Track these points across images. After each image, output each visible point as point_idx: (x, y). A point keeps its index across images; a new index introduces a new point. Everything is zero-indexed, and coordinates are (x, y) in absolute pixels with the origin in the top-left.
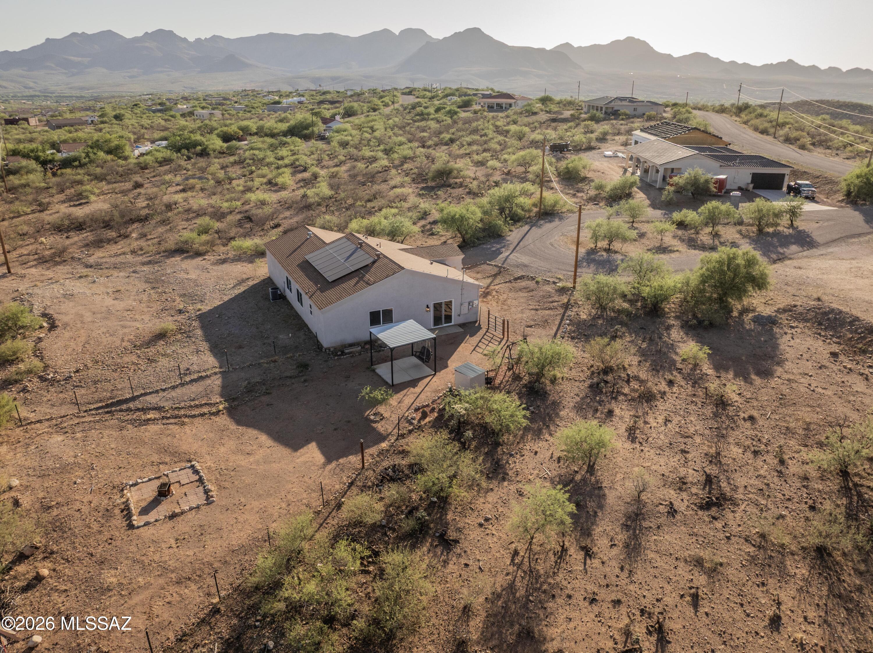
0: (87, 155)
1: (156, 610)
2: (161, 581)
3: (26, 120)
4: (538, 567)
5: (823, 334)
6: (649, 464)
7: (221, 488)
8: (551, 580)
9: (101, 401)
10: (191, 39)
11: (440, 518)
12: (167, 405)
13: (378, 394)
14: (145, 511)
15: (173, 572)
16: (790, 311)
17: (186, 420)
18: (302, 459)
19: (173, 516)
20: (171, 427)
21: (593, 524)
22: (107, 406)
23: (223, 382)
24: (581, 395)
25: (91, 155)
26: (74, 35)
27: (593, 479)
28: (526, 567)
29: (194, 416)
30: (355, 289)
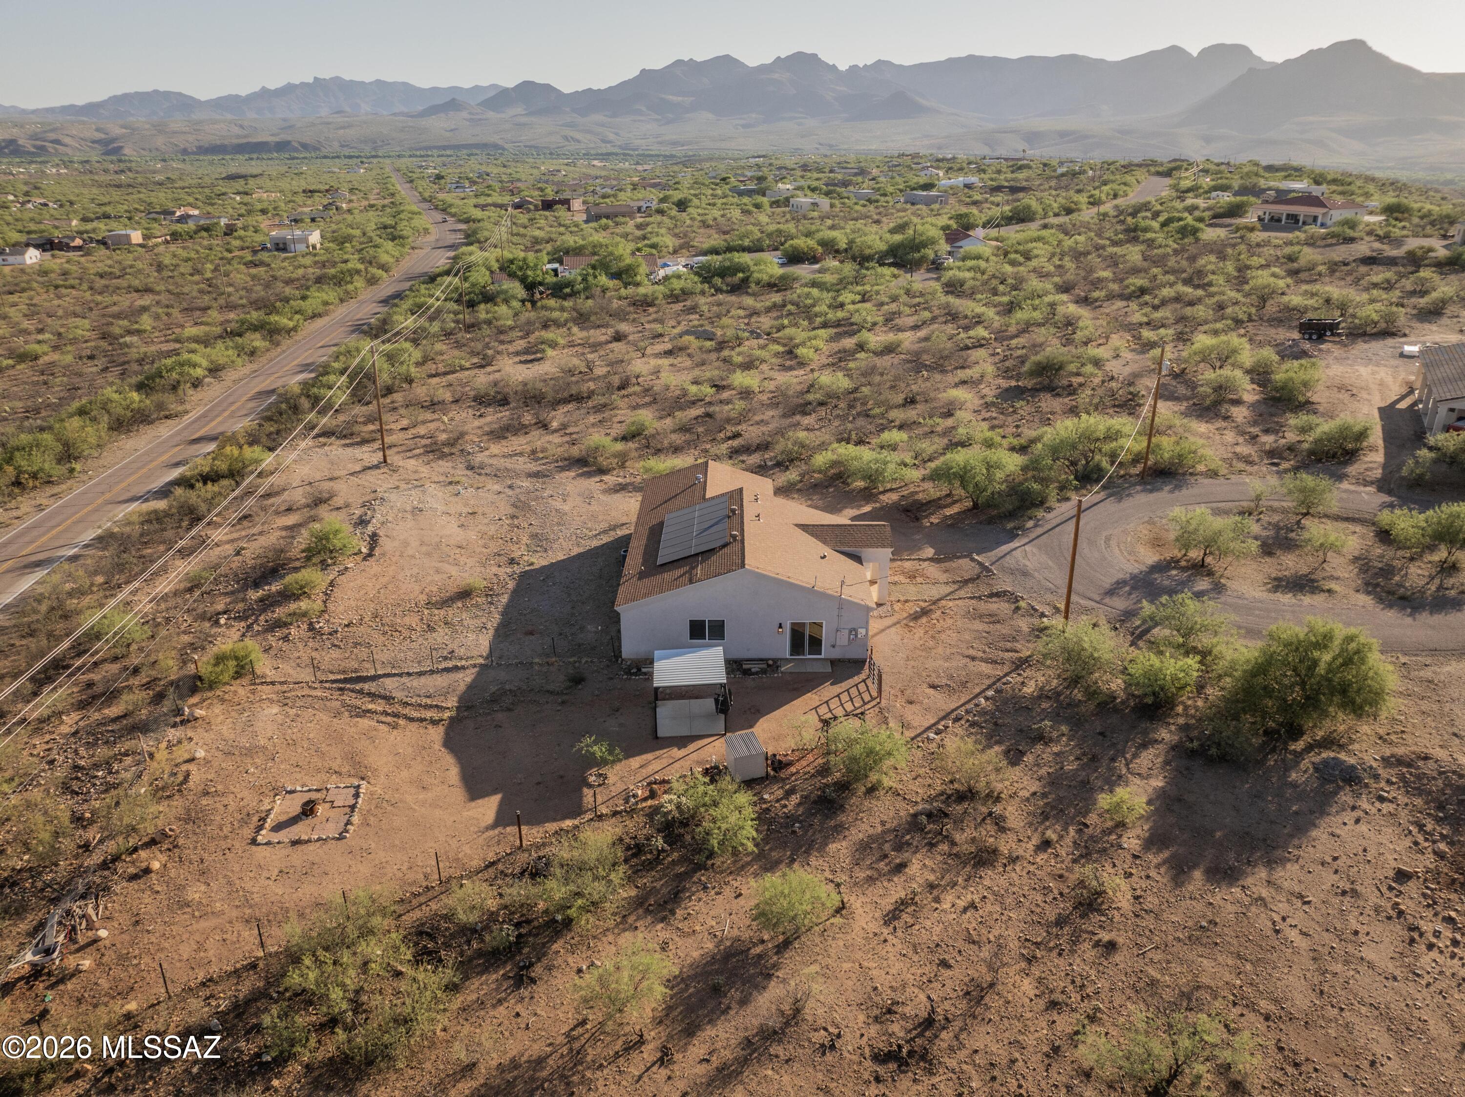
0: (585, 280)
1: (210, 944)
2: (235, 913)
3: (566, 202)
4: (590, 1050)
5: (1429, 828)
6: (873, 965)
7: (366, 824)
8: (588, 1074)
9: (344, 672)
10: (843, 67)
11: (544, 944)
12: (398, 695)
13: (599, 750)
14: (278, 827)
15: (251, 907)
16: (1409, 765)
17: (402, 722)
18: (470, 813)
19: (295, 843)
20: (382, 727)
21: (709, 1022)
22: (345, 681)
23: (474, 681)
24: (888, 826)
25: (590, 278)
26: (679, 63)
27: (775, 958)
28: (576, 1045)
29: (412, 720)
30: (674, 584)
